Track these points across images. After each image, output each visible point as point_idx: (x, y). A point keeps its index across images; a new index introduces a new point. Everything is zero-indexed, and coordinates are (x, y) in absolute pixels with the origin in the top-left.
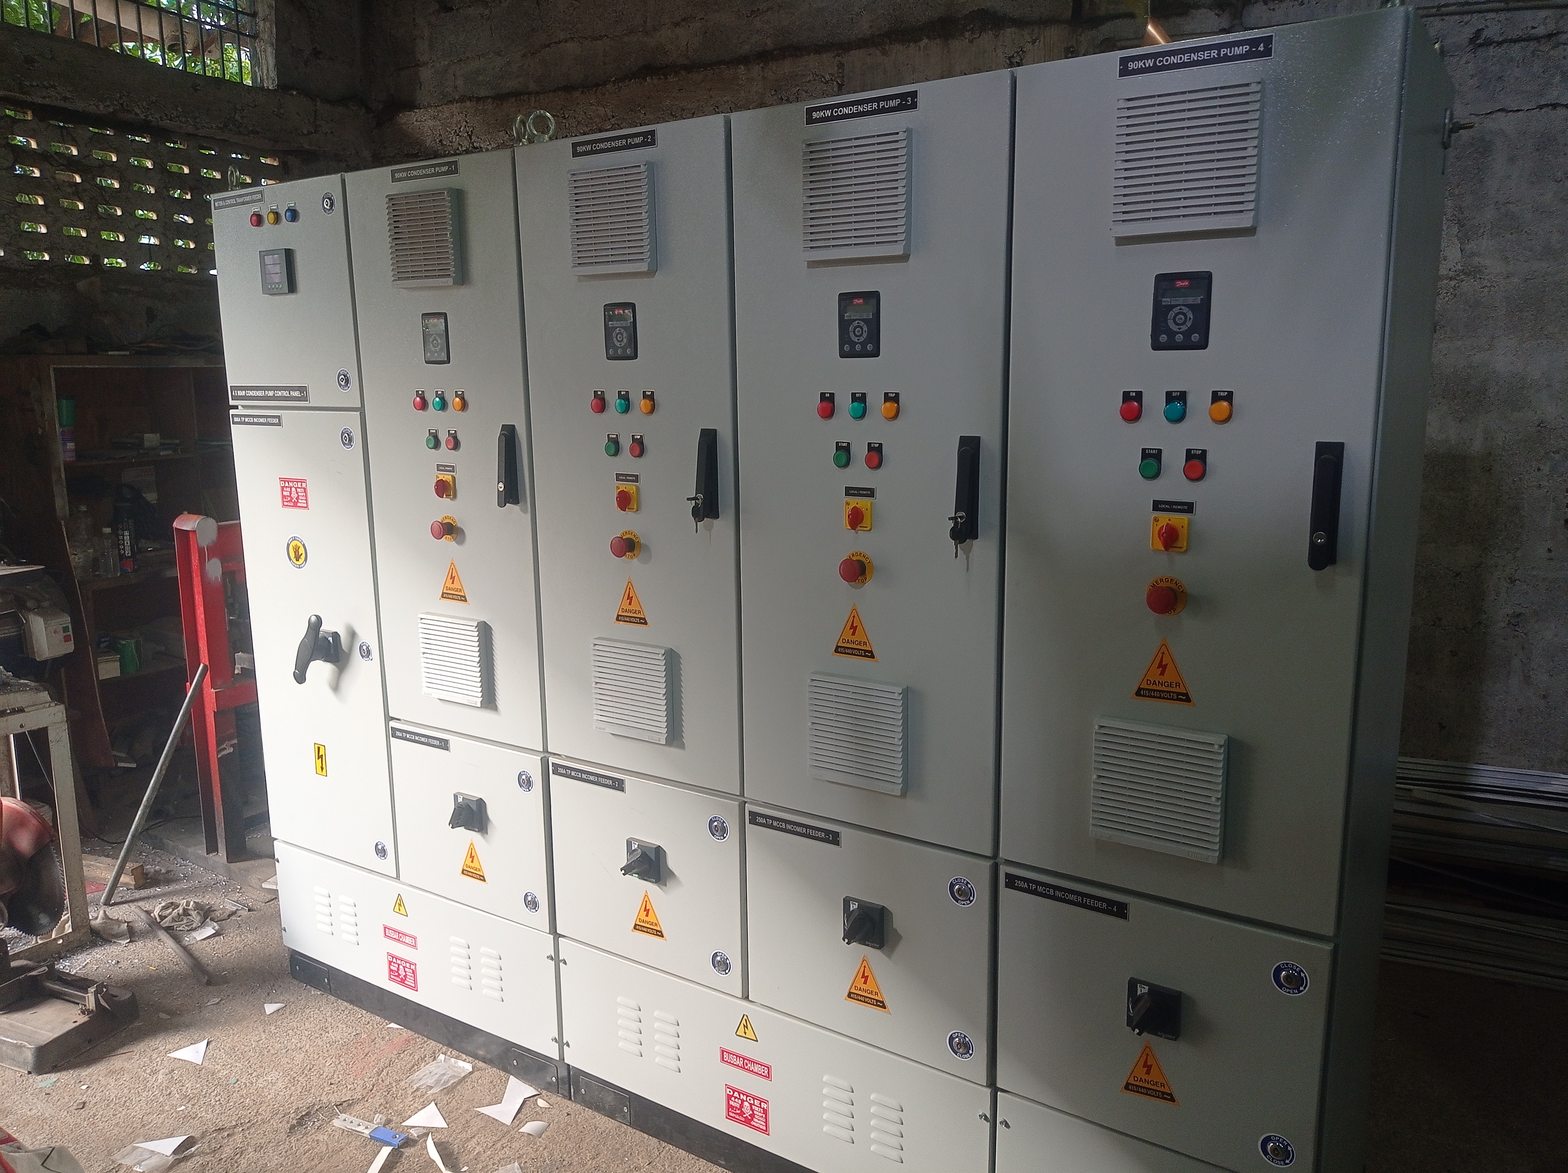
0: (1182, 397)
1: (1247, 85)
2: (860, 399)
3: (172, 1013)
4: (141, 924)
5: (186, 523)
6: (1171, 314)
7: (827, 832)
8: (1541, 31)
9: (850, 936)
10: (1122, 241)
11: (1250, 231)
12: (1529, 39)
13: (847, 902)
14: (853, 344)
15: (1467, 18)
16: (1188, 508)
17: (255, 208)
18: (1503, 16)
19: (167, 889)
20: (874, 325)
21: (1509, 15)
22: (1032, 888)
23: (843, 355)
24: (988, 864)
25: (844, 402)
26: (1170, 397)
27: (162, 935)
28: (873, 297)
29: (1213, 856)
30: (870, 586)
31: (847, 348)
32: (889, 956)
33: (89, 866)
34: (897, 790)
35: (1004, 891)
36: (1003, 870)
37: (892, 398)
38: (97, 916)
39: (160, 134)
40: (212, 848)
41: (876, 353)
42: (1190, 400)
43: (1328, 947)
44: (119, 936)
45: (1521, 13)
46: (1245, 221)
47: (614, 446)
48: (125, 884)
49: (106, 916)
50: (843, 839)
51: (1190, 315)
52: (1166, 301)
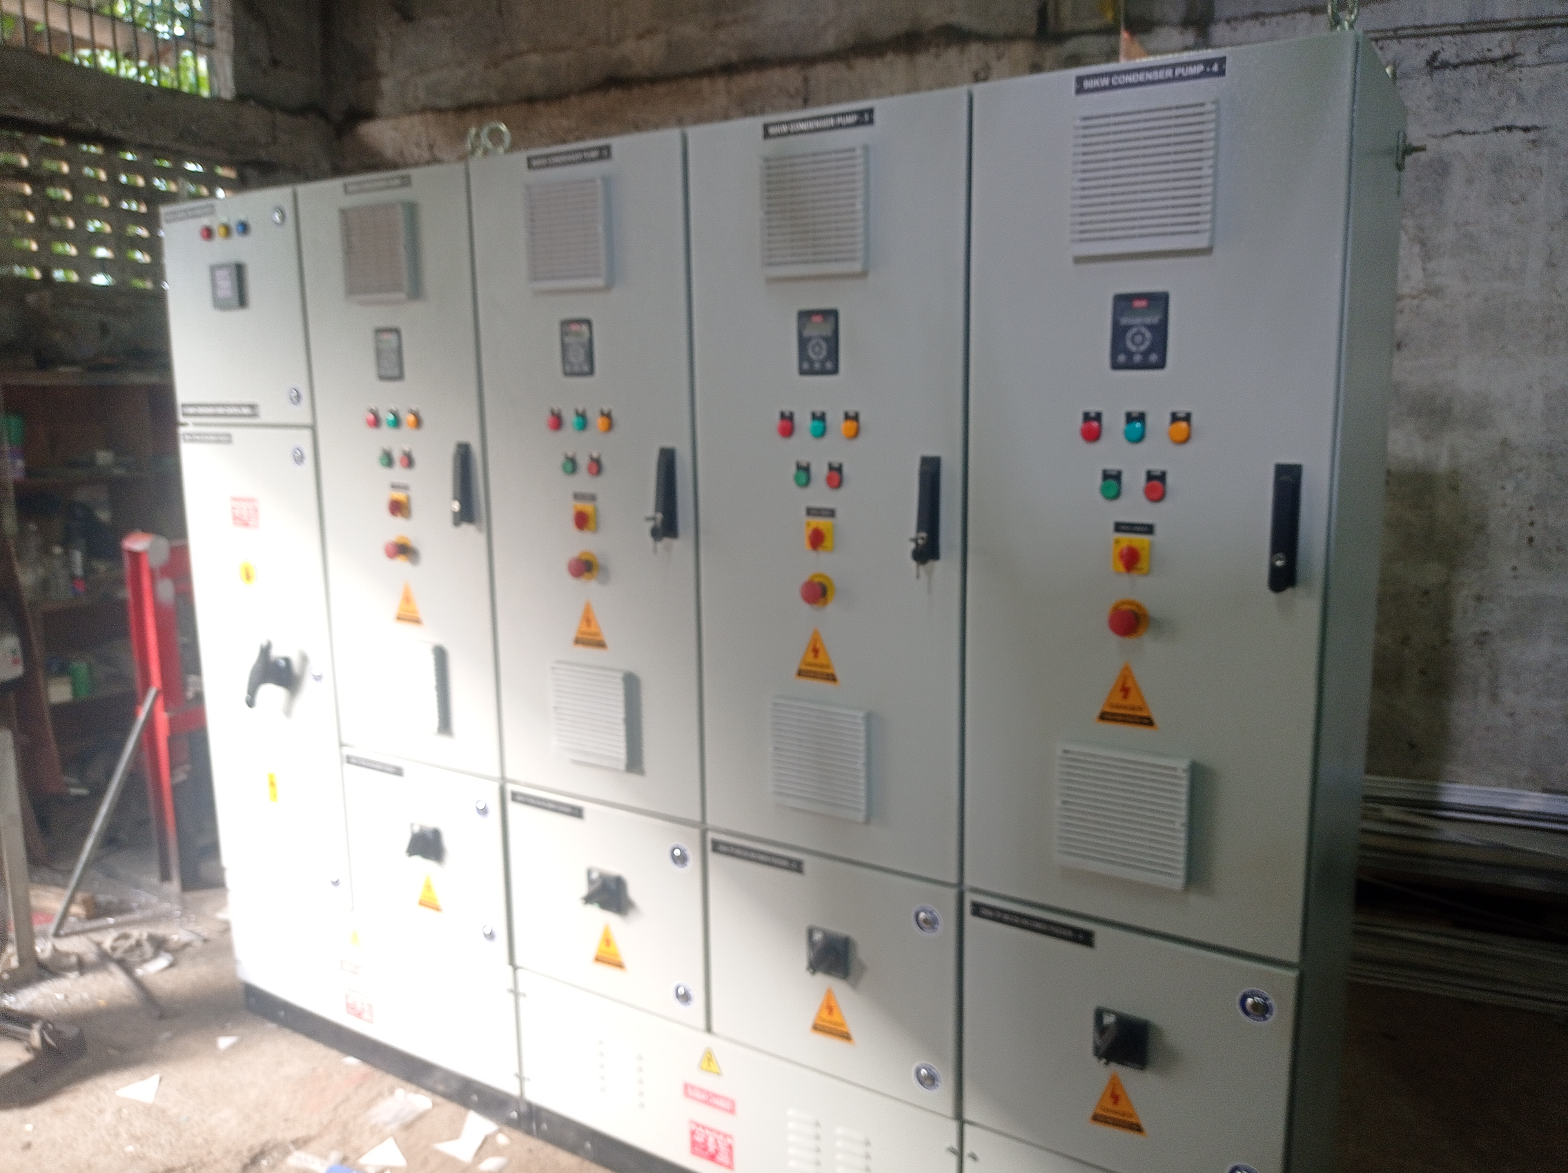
0: (1141, 417)
1: (1202, 105)
2: (820, 418)
3: (122, 1049)
4: (91, 956)
5: (137, 543)
6: (1129, 335)
7: (790, 860)
8: (1497, 53)
9: (814, 966)
10: (1079, 260)
11: (1207, 251)
12: (1484, 61)
13: (810, 932)
14: (811, 362)
15: (1422, 41)
16: (1148, 529)
17: (205, 221)
18: (1458, 39)
19: (120, 919)
20: (833, 342)
21: (1464, 37)
22: (998, 916)
23: (802, 372)
24: (952, 893)
25: (804, 422)
26: (1130, 418)
27: (114, 968)
28: (832, 315)
29: (1178, 882)
30: (832, 609)
31: (806, 366)
32: (854, 986)
33: (36, 896)
34: (861, 817)
35: (970, 920)
36: (969, 898)
37: (854, 418)
38: (43, 948)
39: (113, 144)
40: (165, 877)
41: (835, 371)
42: (1149, 420)
43: (1293, 974)
44: (69, 969)
45: (1476, 36)
46: (1201, 242)
47: (571, 465)
48: (75, 915)
49: (55, 949)
50: (807, 867)
51: (1148, 335)
52: (1124, 321)
